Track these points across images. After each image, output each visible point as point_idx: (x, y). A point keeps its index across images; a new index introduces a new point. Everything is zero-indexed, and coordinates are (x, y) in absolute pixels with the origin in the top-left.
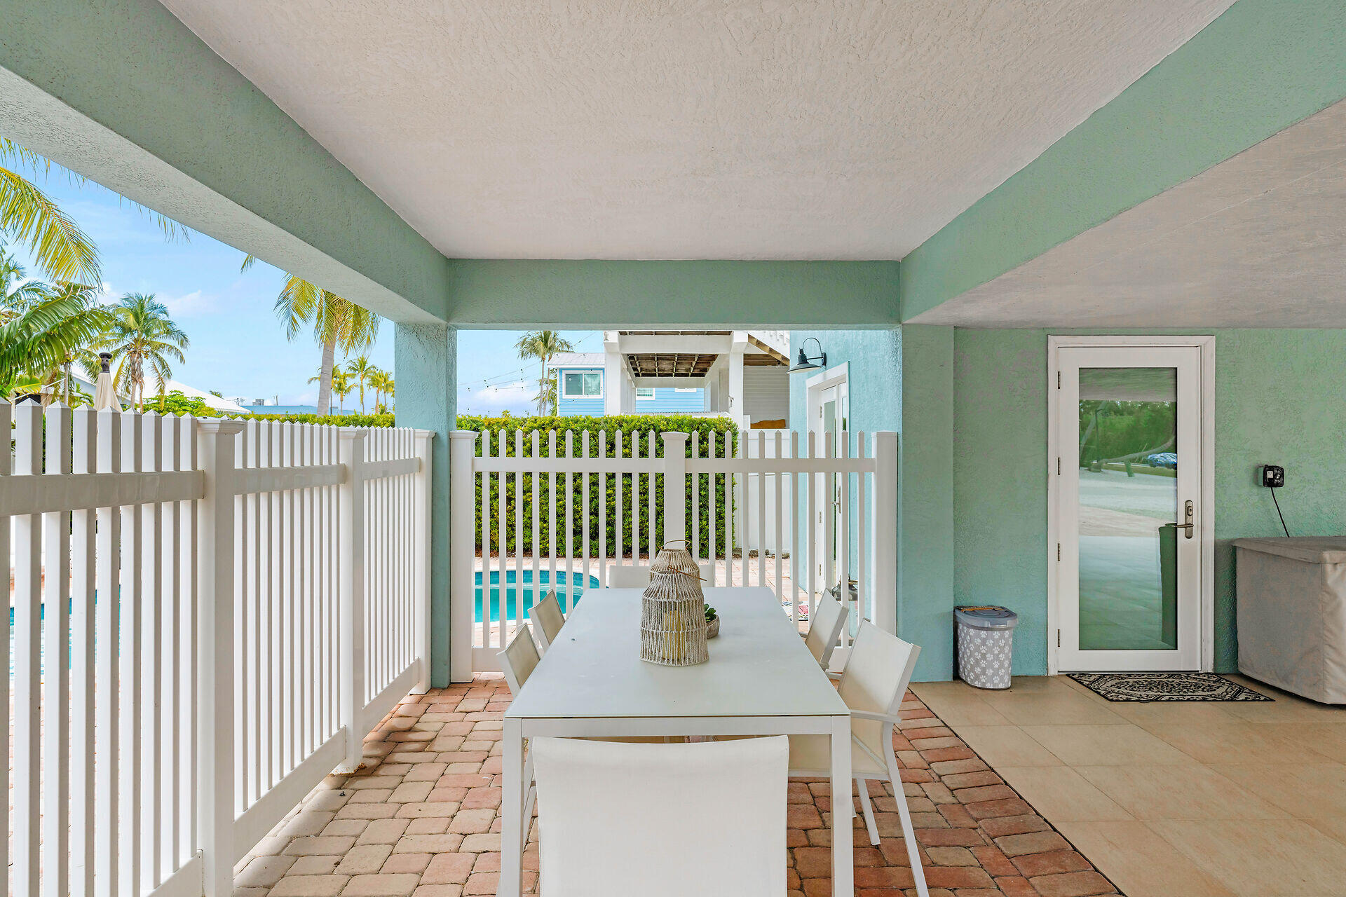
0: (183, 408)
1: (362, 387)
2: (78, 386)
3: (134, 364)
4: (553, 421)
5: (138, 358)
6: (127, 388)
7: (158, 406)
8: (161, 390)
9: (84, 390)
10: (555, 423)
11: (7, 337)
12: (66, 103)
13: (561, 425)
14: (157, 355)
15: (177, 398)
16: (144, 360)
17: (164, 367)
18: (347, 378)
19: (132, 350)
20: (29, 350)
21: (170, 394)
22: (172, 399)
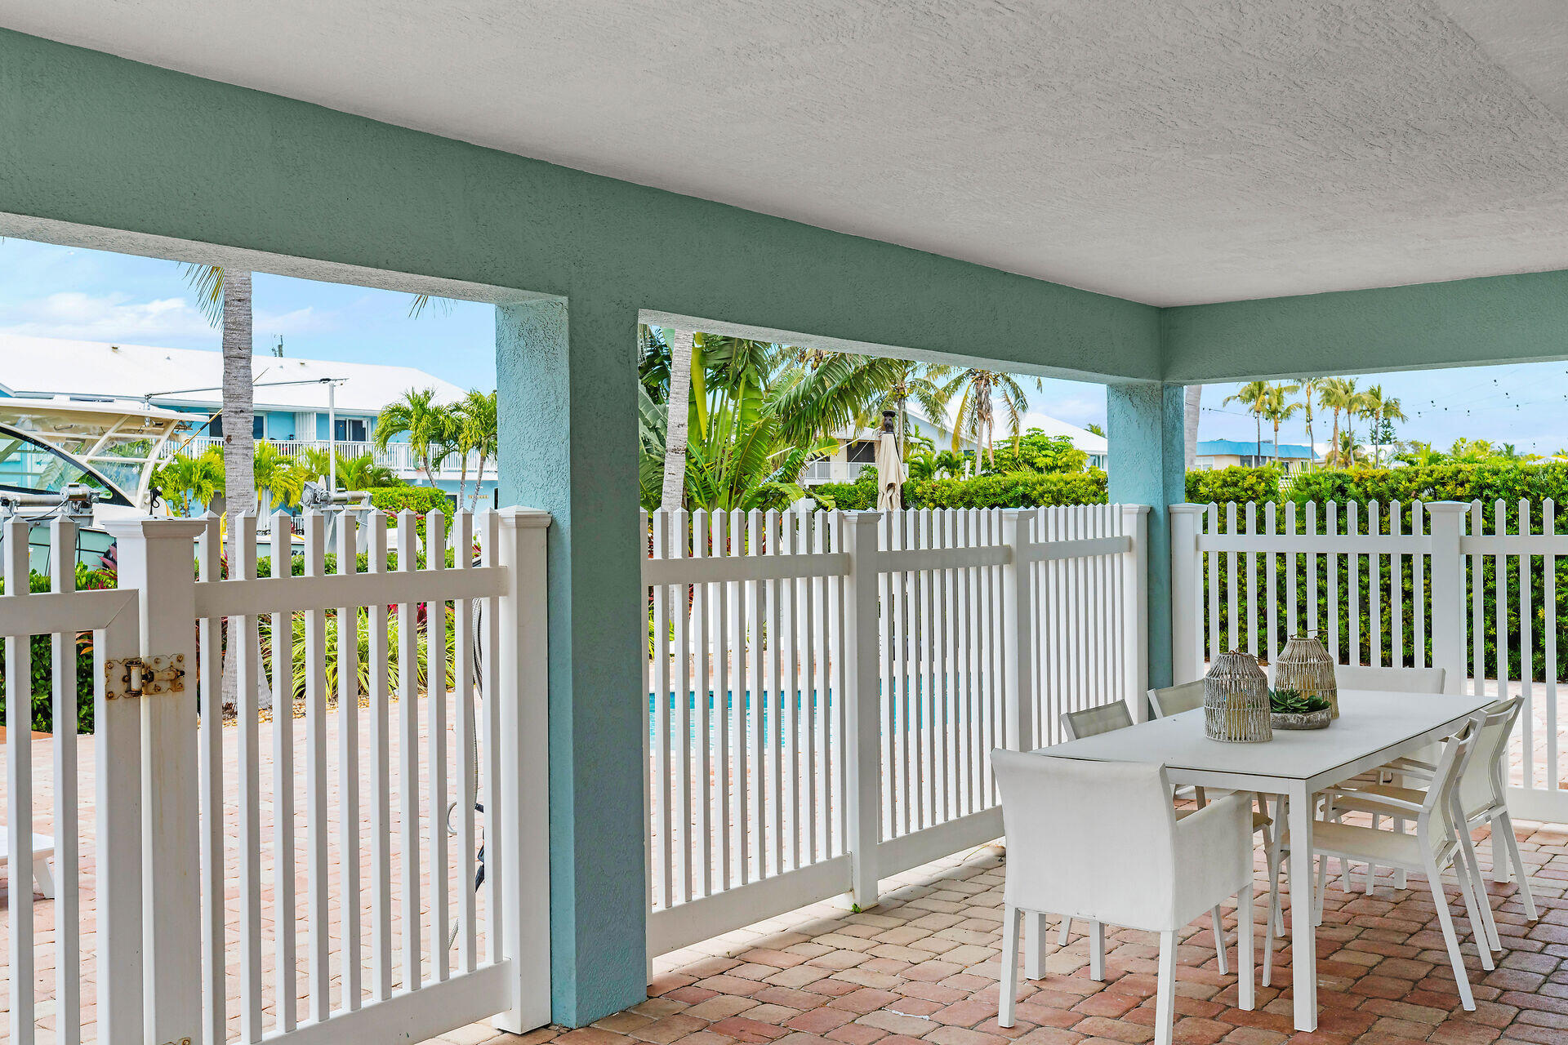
0: (1044, 452)
1: (1308, 408)
2: (917, 429)
3: (980, 394)
4: (1459, 471)
5: (985, 385)
6: (973, 427)
7: (1011, 451)
8: (1015, 429)
9: (924, 433)
10: (1461, 476)
11: (803, 395)
12: (731, 322)
13: (1471, 478)
14: (1008, 380)
15: (1035, 439)
16: (993, 387)
17: (1017, 396)
18: (1285, 394)
19: (978, 375)
20: (823, 407)
21: (1027, 433)
22: (1030, 441)
